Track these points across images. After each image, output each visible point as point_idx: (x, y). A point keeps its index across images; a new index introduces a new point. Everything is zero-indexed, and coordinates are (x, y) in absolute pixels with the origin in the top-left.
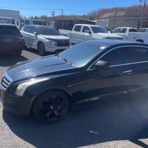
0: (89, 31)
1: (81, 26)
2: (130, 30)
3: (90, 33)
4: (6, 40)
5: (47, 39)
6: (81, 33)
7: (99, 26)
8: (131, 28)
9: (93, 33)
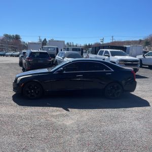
0: (107, 54)
1: (103, 51)
6: (103, 57)
9: (111, 57)
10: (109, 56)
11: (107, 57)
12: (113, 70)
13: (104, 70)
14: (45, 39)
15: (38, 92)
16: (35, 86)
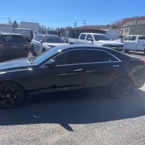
1: (86, 35)
2: (140, 38)
4: (13, 47)
5: (49, 46)
8: (141, 36)
9: (95, 41)
10: (92, 41)
11: (90, 42)
12: (120, 61)
13: (110, 61)
14: (15, 22)
15: (18, 96)
16: (12, 88)
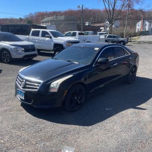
0: (48, 35)
2: (80, 34)
3: (51, 38)
5: (11, 45)
6: (40, 38)
7: (56, 31)
9: (53, 38)
